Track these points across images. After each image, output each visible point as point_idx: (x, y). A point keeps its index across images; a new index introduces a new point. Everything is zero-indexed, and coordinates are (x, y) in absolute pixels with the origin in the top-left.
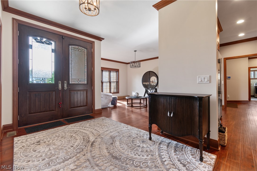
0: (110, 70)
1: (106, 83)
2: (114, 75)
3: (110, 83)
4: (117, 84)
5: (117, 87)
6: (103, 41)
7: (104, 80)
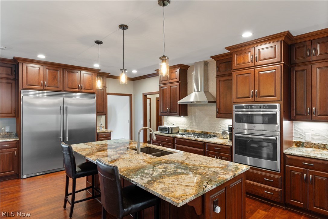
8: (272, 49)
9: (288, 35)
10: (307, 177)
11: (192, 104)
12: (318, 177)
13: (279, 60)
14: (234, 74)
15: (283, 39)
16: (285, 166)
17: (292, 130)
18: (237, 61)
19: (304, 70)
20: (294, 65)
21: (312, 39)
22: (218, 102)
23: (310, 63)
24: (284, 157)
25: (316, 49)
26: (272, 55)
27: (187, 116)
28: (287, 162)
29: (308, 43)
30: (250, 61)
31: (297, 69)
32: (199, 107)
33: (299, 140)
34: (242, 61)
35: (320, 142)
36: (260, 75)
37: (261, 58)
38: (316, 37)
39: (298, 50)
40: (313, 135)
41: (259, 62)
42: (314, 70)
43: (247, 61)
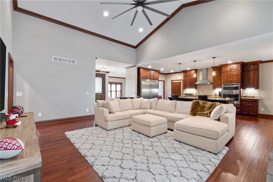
0: (116, 84)
1: (114, 91)
2: (119, 87)
3: (116, 92)
4: (121, 92)
5: (121, 94)
6: (109, 73)
7: (112, 90)
8: (238, 66)
9: (243, 63)
10: (249, 105)
11: (199, 85)
12: (252, 104)
13: (240, 70)
14: (223, 74)
15: (241, 64)
16: (241, 103)
17: (243, 92)
18: (224, 69)
19: (247, 73)
20: (244, 71)
21: (250, 63)
22: (214, 83)
23: (249, 71)
24: (241, 100)
25: (251, 67)
26: (237, 68)
27: (197, 89)
28: (242, 101)
29: (249, 65)
30: (229, 70)
31: (245, 72)
32: (203, 86)
33: (245, 96)
34: (226, 70)
35: (253, 96)
36: (233, 74)
37: (233, 69)
38: (252, 63)
39: (246, 67)
40: (250, 94)
41: (233, 70)
42: (251, 73)
43: (228, 70)
